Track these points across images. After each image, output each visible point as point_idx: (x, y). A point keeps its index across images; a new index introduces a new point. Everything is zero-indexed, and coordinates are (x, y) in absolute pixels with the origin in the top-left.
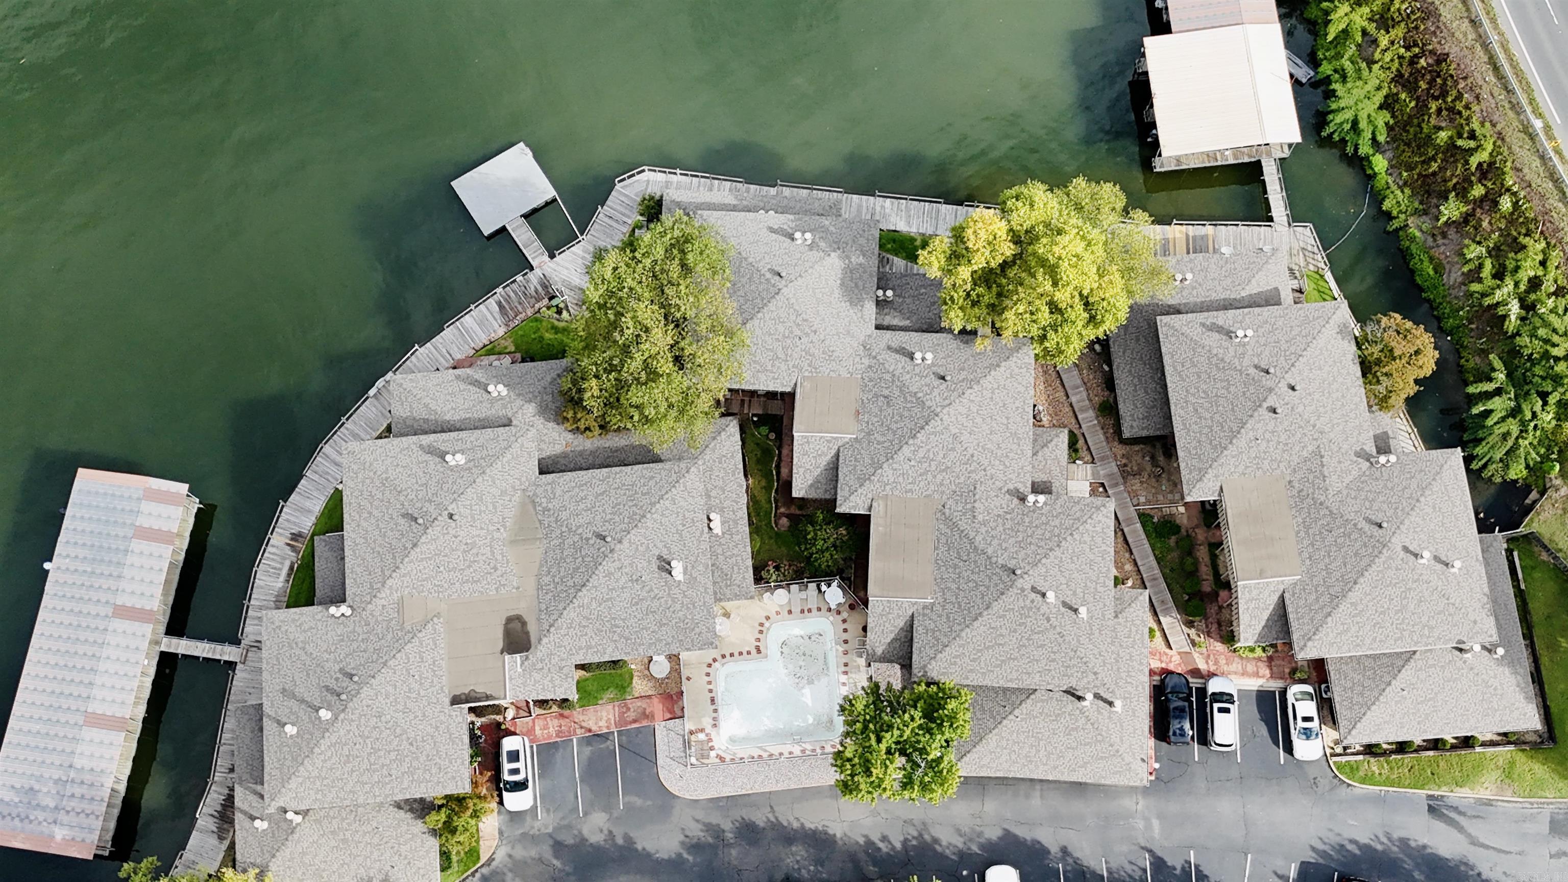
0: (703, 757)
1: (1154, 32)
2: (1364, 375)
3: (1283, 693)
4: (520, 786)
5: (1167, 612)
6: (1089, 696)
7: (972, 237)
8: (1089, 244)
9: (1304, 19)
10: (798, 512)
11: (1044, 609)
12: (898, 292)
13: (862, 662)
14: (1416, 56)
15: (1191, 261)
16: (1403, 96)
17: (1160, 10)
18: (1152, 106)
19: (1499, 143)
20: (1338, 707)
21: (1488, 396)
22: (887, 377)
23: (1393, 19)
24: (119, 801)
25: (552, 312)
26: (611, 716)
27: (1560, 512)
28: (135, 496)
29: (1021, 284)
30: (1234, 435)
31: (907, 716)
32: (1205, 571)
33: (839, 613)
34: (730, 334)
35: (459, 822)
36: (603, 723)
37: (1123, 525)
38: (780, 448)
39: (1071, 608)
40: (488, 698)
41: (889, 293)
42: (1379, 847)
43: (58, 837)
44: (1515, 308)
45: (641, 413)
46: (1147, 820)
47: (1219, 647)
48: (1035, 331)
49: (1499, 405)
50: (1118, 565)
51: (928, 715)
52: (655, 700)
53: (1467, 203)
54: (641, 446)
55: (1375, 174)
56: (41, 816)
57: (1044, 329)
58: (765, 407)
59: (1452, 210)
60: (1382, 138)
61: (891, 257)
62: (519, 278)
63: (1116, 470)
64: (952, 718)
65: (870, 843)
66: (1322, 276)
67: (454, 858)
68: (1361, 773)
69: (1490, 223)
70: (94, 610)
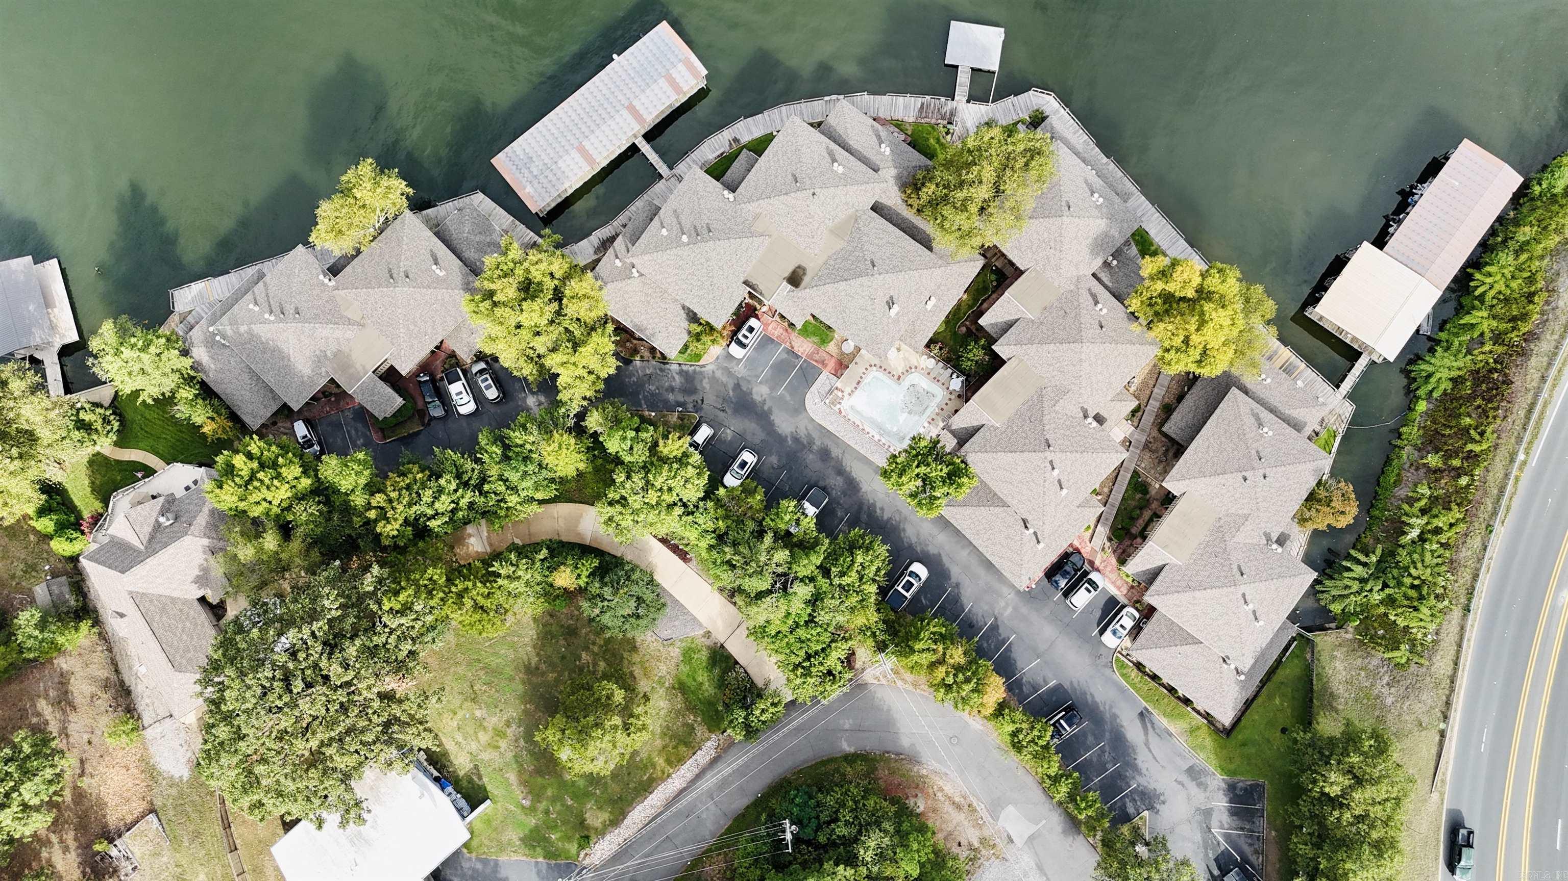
0: (833, 403)
1: (1373, 243)
2: (1306, 500)
3: (1123, 607)
4: (743, 346)
5: (1104, 524)
6: (1031, 531)
7: (1179, 273)
8: (1232, 325)
9: (1459, 301)
10: (974, 331)
11: (1048, 475)
12: (1120, 265)
13: (942, 425)
14: (1496, 370)
15: (1277, 373)
16: (1468, 384)
17: (1389, 233)
18: (1335, 279)
19: (1492, 449)
20: (1142, 634)
21: (1359, 562)
22: (1076, 303)
23: (1503, 341)
24: (564, 197)
25: (943, 130)
26: (807, 350)
27: (1337, 643)
28: (680, 57)
29: (1182, 315)
30: (1216, 474)
31: (939, 467)
32: (1141, 523)
33: (951, 393)
34: (1018, 218)
35: (704, 338)
36: (801, 350)
37: (1122, 470)
38: (993, 292)
39: (1060, 485)
40: (761, 294)
41: (1115, 262)
42: (1102, 708)
43: (527, 190)
44: (1414, 534)
45: (942, 221)
46: (1007, 604)
47: (1114, 561)
48: (1167, 344)
49: (1359, 571)
50: (1102, 485)
51: (950, 475)
52: (833, 360)
53: (1445, 464)
54: (928, 235)
55: (1414, 410)
56: (527, 174)
57: (1172, 347)
58: (1004, 266)
59: (1433, 460)
60: (1436, 395)
61: (1133, 243)
62: (943, 99)
63: (1144, 440)
64: (960, 486)
65: (874, 505)
66: (1335, 436)
67: (689, 351)
68: (1125, 672)
69: (1446, 483)
70: (620, 97)
